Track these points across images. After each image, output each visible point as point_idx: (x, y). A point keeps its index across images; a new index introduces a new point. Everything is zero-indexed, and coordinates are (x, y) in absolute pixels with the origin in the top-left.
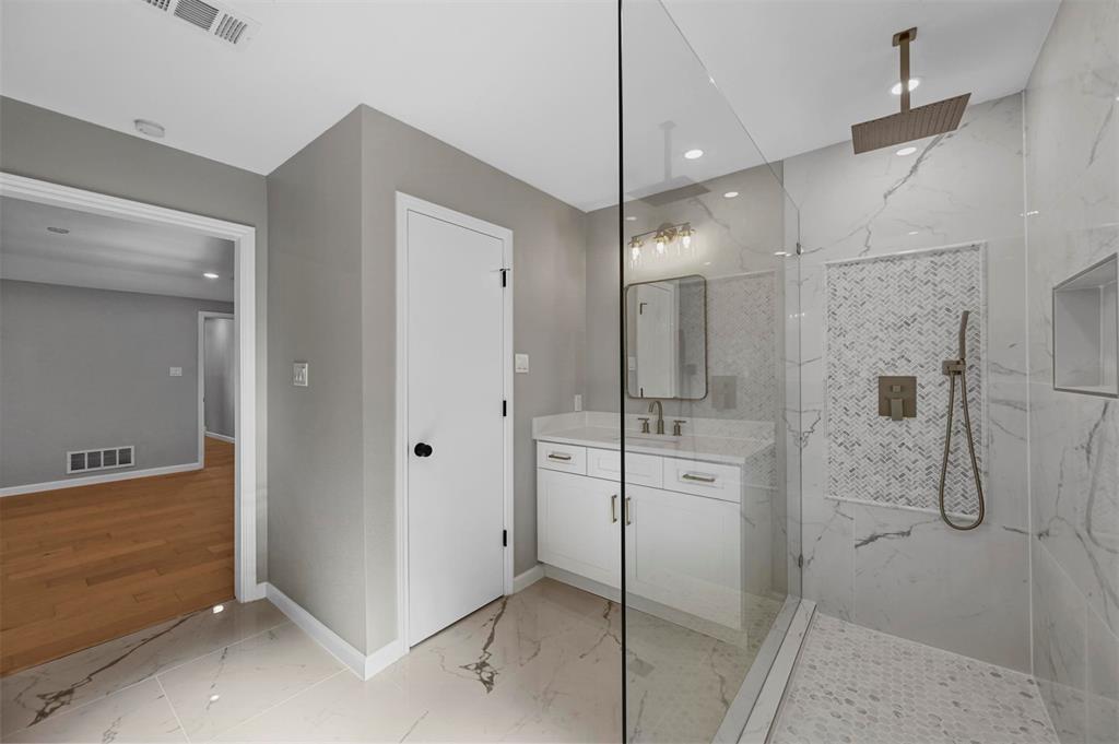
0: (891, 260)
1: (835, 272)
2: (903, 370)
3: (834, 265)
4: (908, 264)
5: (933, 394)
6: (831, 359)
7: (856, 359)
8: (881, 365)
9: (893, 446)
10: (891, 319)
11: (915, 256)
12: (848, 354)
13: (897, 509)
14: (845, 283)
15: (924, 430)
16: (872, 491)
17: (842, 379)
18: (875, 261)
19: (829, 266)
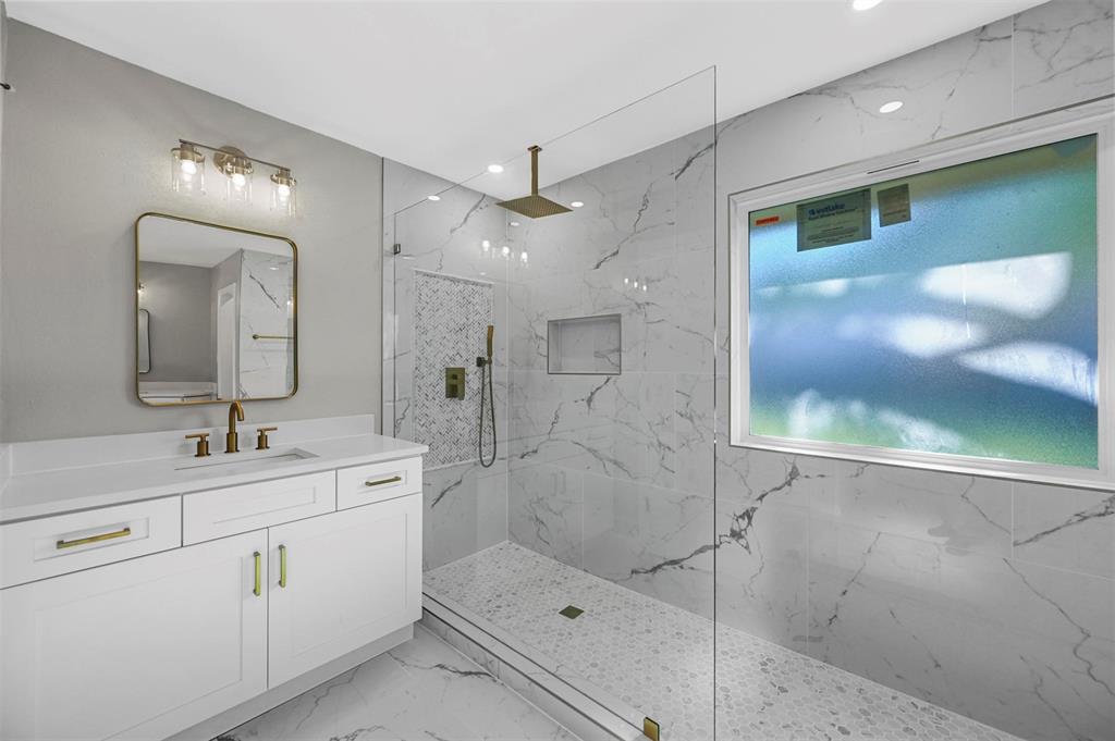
0: (453, 280)
1: (421, 280)
2: (458, 364)
3: (421, 272)
4: (461, 286)
5: (473, 381)
6: (419, 354)
7: (432, 354)
8: (447, 359)
9: (454, 420)
10: (452, 325)
11: (466, 282)
12: (429, 349)
13: (456, 466)
14: (426, 290)
15: (468, 407)
16: (441, 457)
17: (424, 370)
18: (446, 278)
19: (417, 272)
